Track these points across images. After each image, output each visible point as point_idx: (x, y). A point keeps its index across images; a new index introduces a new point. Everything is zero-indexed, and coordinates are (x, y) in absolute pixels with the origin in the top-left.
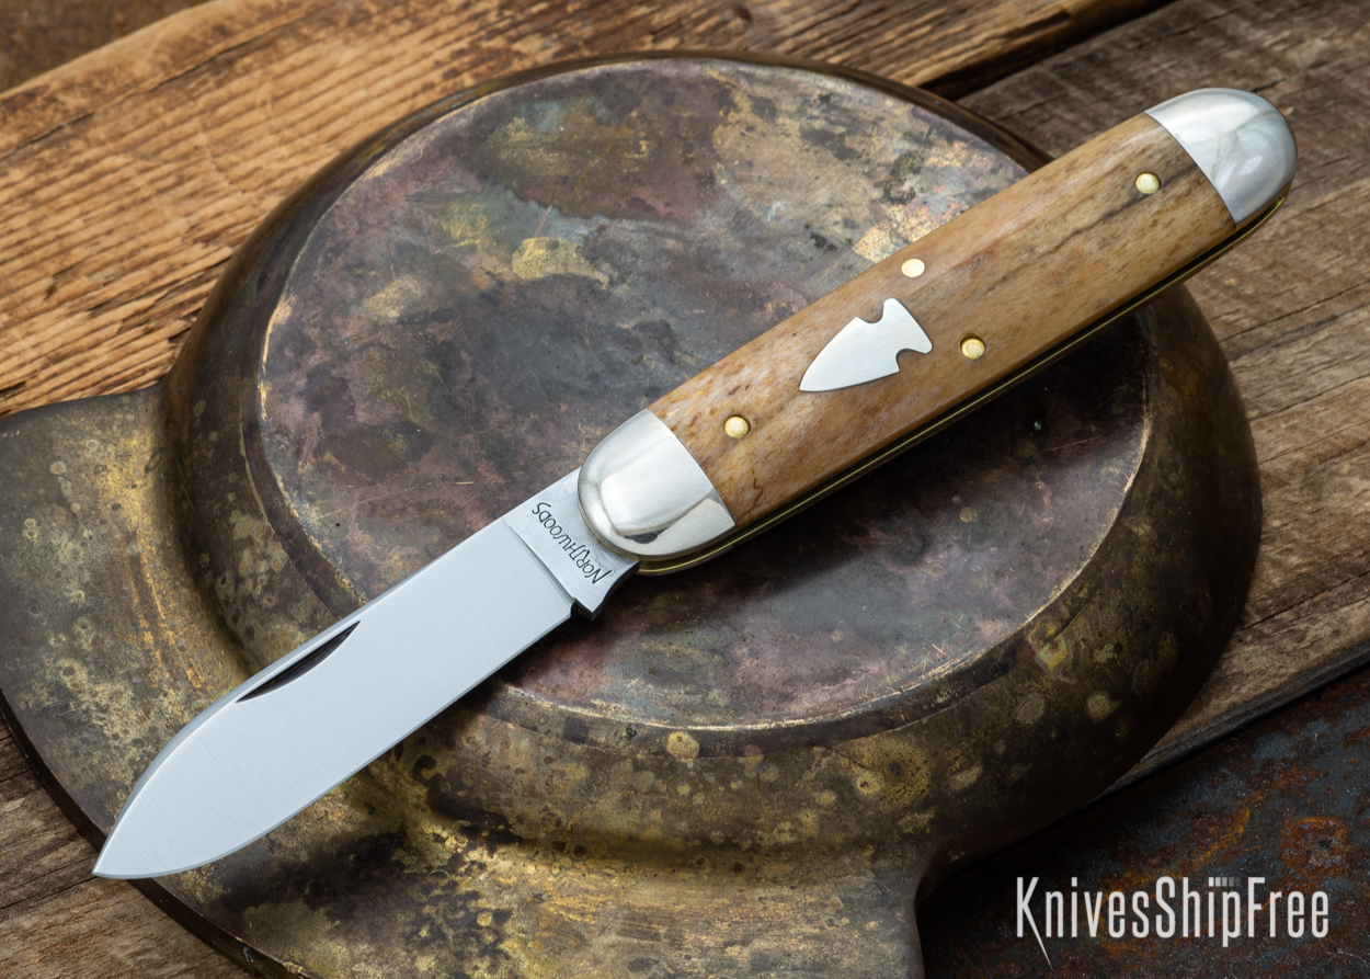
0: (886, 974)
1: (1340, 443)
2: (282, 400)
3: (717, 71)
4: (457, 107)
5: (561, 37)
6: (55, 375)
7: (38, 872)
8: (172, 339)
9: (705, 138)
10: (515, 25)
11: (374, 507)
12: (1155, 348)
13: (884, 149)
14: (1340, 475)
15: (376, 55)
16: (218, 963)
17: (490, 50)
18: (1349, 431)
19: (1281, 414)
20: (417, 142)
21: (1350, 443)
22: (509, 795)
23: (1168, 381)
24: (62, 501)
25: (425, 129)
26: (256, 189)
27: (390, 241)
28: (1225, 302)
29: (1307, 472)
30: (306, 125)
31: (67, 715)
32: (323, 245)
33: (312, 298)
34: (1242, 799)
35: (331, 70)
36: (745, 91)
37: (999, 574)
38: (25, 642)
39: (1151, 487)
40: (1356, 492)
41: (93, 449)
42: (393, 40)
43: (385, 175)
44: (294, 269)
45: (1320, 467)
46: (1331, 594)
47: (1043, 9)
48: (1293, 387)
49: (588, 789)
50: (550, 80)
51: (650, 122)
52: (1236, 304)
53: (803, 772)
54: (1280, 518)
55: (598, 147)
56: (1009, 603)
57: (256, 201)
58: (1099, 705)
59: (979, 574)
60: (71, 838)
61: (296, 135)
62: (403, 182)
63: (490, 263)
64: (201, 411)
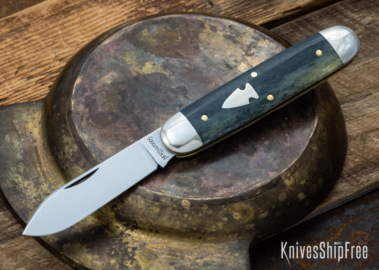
0: (240, 268)
1: (371, 128)
2: (78, 105)
3: (200, 18)
4: (129, 26)
5: (160, 8)
6: (17, 96)
7: (7, 232)
8: (49, 87)
9: (197, 36)
10: (148, 4)
11: (102, 135)
12: (319, 98)
13: (246, 41)
14: (371, 137)
15: (109, 11)
16: (55, 259)
17: (140, 11)
18: (374, 125)
19: (355, 120)
20: (117, 35)
21: (374, 128)
22: (137, 216)
23: (323, 108)
24: (16, 131)
25: (119, 31)
26: (74, 47)
27: (109, 62)
28: (341, 88)
29: (362, 136)
30: (89, 30)
31: (16, 190)
32: (90, 62)
33: (87, 77)
34: (340, 225)
35: (96, 14)
36: (208, 24)
37: (275, 159)
38: (5, 169)
39: (317, 136)
40: (375, 142)
41: (25, 117)
42: (114, 7)
43: (108, 44)
44: (82, 69)
45: (365, 135)
46: (367, 170)
47: (294, 6)
48: (359, 112)
49: (160, 214)
50: (154, 19)
51: (182, 31)
52: (344, 89)
53: (219, 212)
54: (354, 148)
55: (167, 38)
56: (277, 167)
57: (74, 50)
58: (301, 196)
59: (269, 159)
60: (16, 223)
61: (86, 32)
62: (113, 46)
63: (136, 69)
64: (55, 107)
